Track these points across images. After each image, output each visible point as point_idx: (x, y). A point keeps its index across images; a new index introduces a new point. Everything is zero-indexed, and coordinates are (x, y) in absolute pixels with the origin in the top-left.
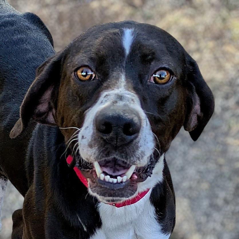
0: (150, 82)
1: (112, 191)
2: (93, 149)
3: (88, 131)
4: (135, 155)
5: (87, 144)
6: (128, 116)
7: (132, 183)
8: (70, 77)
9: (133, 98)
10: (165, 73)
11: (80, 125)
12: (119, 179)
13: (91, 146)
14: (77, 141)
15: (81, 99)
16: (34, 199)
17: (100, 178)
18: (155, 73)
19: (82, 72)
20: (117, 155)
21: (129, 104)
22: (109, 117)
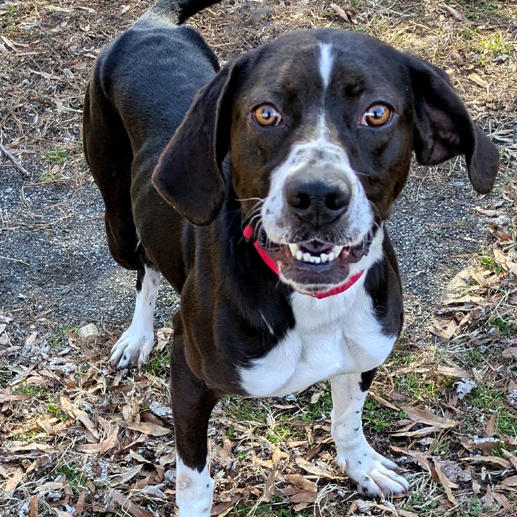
0: (360, 125)
1: (314, 275)
2: (285, 228)
3: (275, 203)
4: (344, 235)
5: (274, 222)
6: (332, 182)
7: (342, 263)
8: (245, 120)
9: (338, 153)
10: (382, 108)
11: (264, 193)
12: (324, 257)
13: (280, 224)
14: (260, 218)
15: (264, 153)
16: (197, 291)
17: (295, 256)
18: (367, 110)
19: (263, 112)
20: (319, 237)
21: (332, 165)
22: (305, 184)
